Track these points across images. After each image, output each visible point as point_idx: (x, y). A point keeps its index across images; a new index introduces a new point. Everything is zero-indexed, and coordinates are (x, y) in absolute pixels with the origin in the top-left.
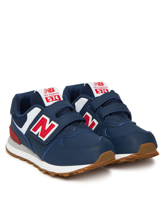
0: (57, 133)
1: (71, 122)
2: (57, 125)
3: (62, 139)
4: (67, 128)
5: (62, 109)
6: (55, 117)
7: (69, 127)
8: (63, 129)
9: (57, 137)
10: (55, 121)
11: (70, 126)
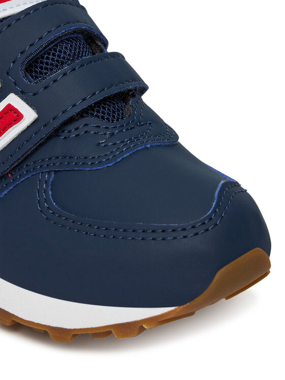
0: (30, 146)
1: (91, 101)
2: (29, 115)
3: (49, 172)
4: (72, 127)
5: (52, 42)
6: (21, 73)
7: (80, 123)
8: (56, 133)
9: (30, 162)
10: (22, 95)
11: (87, 119)
